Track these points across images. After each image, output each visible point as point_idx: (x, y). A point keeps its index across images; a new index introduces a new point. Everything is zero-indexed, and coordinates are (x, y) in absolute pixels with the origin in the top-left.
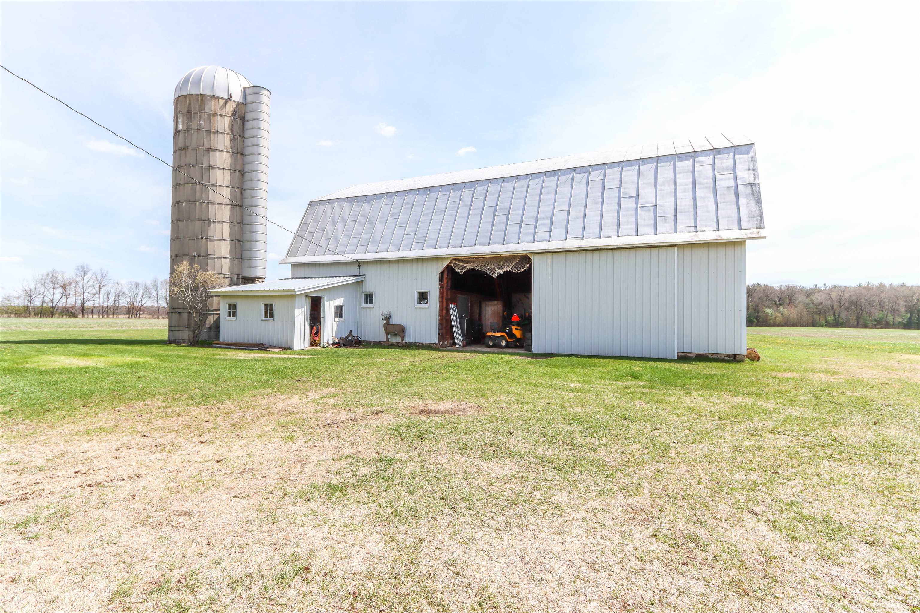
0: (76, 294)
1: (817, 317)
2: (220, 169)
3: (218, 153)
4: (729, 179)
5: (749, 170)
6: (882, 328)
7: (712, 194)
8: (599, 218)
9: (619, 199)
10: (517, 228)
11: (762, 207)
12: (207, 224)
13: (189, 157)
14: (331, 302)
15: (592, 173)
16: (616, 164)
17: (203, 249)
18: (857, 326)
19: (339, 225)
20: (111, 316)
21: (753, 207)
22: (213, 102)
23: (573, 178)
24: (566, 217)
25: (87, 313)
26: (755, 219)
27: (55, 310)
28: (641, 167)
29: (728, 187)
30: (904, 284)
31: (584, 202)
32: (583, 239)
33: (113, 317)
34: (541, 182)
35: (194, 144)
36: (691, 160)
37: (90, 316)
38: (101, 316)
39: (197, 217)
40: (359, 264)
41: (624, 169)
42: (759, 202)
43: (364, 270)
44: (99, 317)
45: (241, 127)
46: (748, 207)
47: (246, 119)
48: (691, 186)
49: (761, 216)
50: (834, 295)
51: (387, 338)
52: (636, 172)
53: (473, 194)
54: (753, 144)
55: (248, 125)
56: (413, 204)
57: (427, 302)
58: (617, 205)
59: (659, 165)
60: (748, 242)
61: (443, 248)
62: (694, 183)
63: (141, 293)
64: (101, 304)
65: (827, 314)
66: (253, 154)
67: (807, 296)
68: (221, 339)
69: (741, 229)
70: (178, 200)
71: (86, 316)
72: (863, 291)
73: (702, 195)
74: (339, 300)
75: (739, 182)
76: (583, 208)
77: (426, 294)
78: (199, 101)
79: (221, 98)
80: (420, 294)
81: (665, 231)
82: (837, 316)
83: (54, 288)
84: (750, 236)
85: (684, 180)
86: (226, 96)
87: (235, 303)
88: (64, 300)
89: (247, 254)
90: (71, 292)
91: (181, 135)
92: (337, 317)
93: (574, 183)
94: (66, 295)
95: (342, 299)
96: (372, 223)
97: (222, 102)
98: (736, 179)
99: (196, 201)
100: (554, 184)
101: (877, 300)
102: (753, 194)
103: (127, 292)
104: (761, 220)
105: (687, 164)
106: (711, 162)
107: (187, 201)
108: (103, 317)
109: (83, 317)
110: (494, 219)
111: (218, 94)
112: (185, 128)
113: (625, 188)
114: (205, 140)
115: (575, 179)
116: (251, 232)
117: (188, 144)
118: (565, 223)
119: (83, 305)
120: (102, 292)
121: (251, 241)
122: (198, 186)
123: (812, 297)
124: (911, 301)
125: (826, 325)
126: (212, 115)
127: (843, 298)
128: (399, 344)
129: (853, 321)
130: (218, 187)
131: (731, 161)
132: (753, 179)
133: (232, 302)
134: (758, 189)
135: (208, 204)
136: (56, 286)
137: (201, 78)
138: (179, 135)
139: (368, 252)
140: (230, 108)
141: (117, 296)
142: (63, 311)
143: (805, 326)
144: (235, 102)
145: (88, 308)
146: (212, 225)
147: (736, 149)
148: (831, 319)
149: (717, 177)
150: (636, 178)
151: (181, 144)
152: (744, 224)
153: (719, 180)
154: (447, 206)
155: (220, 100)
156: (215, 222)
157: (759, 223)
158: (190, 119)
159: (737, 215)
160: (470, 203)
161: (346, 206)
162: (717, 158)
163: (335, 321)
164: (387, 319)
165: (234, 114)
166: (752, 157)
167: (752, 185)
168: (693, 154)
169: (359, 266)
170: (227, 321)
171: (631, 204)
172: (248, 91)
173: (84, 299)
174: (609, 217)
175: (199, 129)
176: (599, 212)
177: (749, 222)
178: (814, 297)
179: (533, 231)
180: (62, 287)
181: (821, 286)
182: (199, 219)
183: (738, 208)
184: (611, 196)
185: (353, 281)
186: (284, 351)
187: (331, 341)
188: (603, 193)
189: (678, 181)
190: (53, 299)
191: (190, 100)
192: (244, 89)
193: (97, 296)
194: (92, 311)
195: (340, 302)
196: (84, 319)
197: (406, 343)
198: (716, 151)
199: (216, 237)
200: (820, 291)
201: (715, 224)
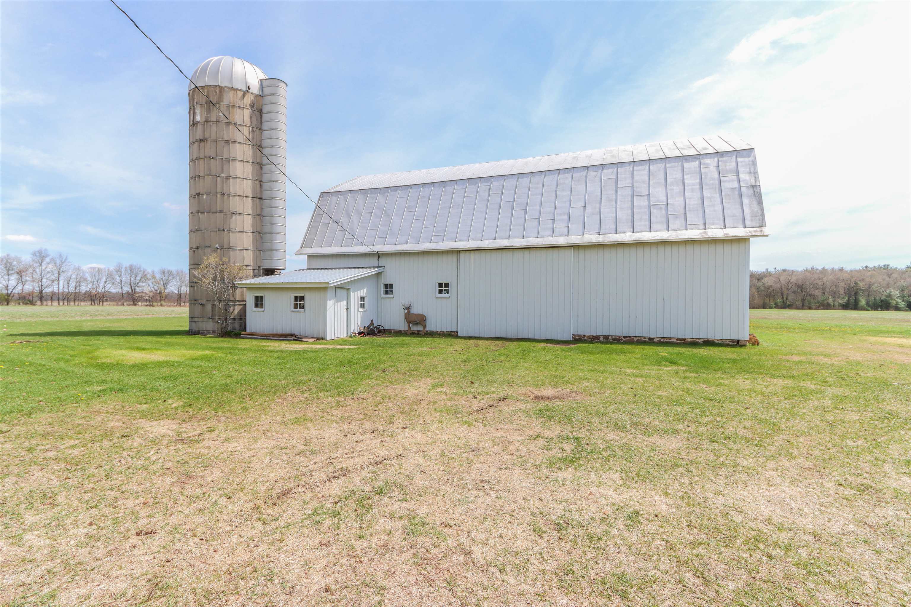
0: (33, 281)
1: (767, 300)
2: (240, 161)
3: (238, 145)
4: (733, 181)
5: (750, 173)
6: (824, 309)
7: (718, 195)
8: (614, 215)
9: (632, 197)
10: (535, 223)
11: (763, 207)
12: (228, 216)
13: (209, 149)
14: (356, 293)
15: (605, 171)
16: (627, 164)
17: (226, 241)
18: (802, 307)
19: (354, 217)
20: (72, 303)
21: (755, 207)
22: (232, 93)
23: (586, 177)
24: (583, 214)
25: (46, 300)
26: (758, 218)
27: (10, 298)
28: (651, 167)
29: (732, 188)
30: (842, 268)
31: (599, 199)
32: (600, 235)
33: (75, 304)
34: (556, 179)
35: (213, 137)
36: (697, 162)
37: (49, 303)
38: (61, 303)
39: (218, 209)
40: (379, 255)
41: (635, 168)
42: (760, 202)
43: (383, 261)
44: (59, 304)
45: (259, 119)
46: (750, 207)
47: (264, 111)
48: (698, 187)
49: (763, 215)
50: (783, 279)
51: (409, 327)
52: (646, 172)
53: (489, 189)
54: (753, 149)
55: (265, 117)
56: (429, 198)
57: (448, 293)
58: (630, 202)
59: (668, 165)
60: (751, 239)
61: (463, 241)
62: (701, 183)
63: (104, 279)
64: (61, 290)
65: (776, 297)
66: (272, 147)
67: (759, 280)
68: (248, 330)
69: (745, 227)
70: (198, 192)
71: (45, 303)
72: (808, 274)
73: (709, 195)
74: (362, 291)
75: (742, 184)
76: (598, 205)
77: (446, 285)
78: (218, 92)
79: (240, 90)
80: (440, 285)
81: (676, 228)
82: (785, 299)
83: (8, 275)
84: (754, 234)
85: (691, 181)
86: (244, 88)
87: (262, 295)
88: (20, 287)
89: (267, 245)
90: (28, 278)
91: (199, 127)
92: (361, 307)
93: (588, 181)
94: (22, 282)
95: (365, 290)
96: (388, 215)
97: (240, 94)
98: (739, 181)
99: (217, 193)
100: (568, 181)
101: (820, 282)
102: (755, 195)
103: (89, 279)
104: (763, 220)
105: (694, 165)
106: (715, 164)
107: (208, 194)
108: (63, 304)
109: (42, 304)
110: (512, 214)
111: (237, 86)
112: (203, 120)
113: (636, 187)
114: (225, 132)
115: (588, 177)
116: (272, 224)
117: (207, 135)
118: (582, 218)
119: (41, 292)
120: (61, 278)
121: (272, 233)
122: (219, 178)
123: (763, 281)
124: (850, 284)
125: (775, 307)
126: (231, 106)
127: (791, 281)
128: (420, 333)
129: (799, 303)
130: (238, 180)
131: (734, 164)
132: (754, 181)
133: (259, 294)
134: (759, 191)
135: (229, 196)
136: (10, 272)
137: (219, 69)
138: (197, 127)
139: (387, 244)
140: (248, 100)
141: (78, 283)
142: (20, 299)
143: (757, 308)
144: (253, 94)
145: (46, 295)
146: (234, 217)
147: (737, 152)
148: (779, 300)
149: (722, 179)
150: (646, 178)
151: (199, 135)
152: (748, 223)
153: (724, 182)
154: (463, 200)
155: (238, 92)
156: (236, 214)
157: (761, 222)
158: (209, 110)
159: (741, 214)
160: (486, 197)
161: (360, 197)
162: (721, 161)
163: (359, 311)
164: (408, 308)
165: (252, 106)
166: (753, 161)
167: (753, 187)
168: (698, 157)
169: (379, 257)
170: (254, 313)
171: (644, 202)
172: (265, 83)
173: (42, 286)
174: (623, 215)
175: (218, 121)
176: (614, 209)
177: (752, 221)
178: (765, 280)
179: (552, 226)
180: (18, 273)
181: (771, 269)
182: (221, 211)
183: (743, 208)
184: (624, 193)
185: (375, 273)
186: (318, 341)
187: (357, 331)
188: (616, 191)
189: (686, 181)
190: (7, 286)
191: (208, 92)
192: (261, 80)
193: (56, 282)
194: (52, 298)
195: (363, 292)
196: (42, 306)
197: (427, 331)
198: (719, 154)
199: (238, 230)
200: (770, 274)
201: (722, 222)
